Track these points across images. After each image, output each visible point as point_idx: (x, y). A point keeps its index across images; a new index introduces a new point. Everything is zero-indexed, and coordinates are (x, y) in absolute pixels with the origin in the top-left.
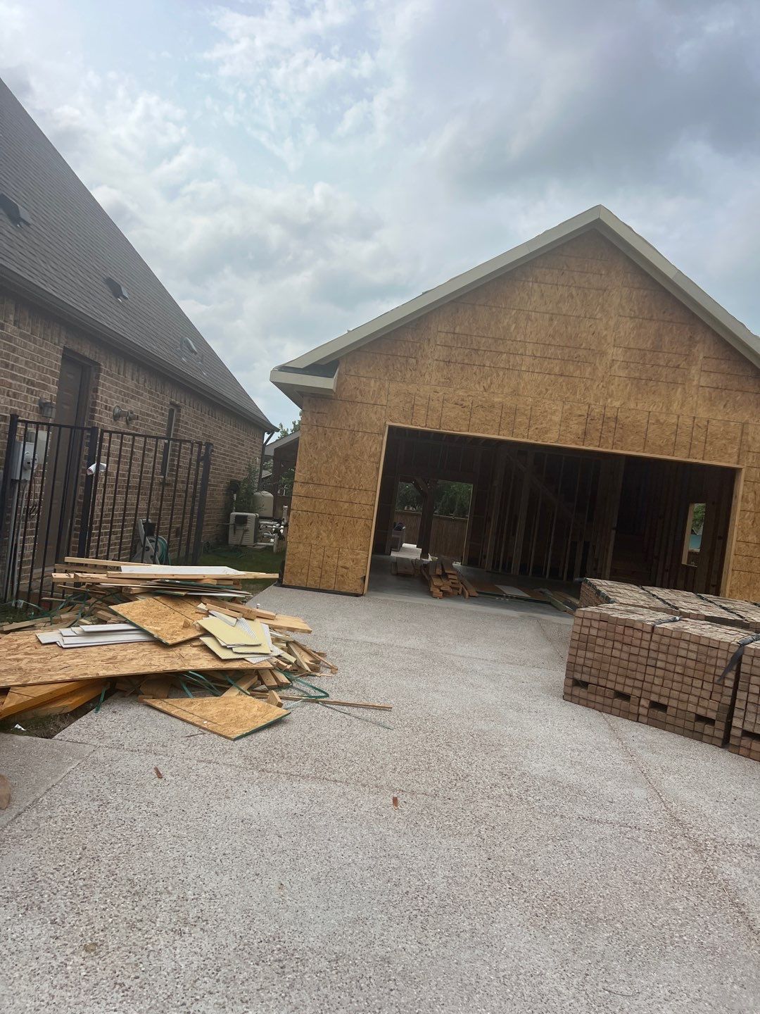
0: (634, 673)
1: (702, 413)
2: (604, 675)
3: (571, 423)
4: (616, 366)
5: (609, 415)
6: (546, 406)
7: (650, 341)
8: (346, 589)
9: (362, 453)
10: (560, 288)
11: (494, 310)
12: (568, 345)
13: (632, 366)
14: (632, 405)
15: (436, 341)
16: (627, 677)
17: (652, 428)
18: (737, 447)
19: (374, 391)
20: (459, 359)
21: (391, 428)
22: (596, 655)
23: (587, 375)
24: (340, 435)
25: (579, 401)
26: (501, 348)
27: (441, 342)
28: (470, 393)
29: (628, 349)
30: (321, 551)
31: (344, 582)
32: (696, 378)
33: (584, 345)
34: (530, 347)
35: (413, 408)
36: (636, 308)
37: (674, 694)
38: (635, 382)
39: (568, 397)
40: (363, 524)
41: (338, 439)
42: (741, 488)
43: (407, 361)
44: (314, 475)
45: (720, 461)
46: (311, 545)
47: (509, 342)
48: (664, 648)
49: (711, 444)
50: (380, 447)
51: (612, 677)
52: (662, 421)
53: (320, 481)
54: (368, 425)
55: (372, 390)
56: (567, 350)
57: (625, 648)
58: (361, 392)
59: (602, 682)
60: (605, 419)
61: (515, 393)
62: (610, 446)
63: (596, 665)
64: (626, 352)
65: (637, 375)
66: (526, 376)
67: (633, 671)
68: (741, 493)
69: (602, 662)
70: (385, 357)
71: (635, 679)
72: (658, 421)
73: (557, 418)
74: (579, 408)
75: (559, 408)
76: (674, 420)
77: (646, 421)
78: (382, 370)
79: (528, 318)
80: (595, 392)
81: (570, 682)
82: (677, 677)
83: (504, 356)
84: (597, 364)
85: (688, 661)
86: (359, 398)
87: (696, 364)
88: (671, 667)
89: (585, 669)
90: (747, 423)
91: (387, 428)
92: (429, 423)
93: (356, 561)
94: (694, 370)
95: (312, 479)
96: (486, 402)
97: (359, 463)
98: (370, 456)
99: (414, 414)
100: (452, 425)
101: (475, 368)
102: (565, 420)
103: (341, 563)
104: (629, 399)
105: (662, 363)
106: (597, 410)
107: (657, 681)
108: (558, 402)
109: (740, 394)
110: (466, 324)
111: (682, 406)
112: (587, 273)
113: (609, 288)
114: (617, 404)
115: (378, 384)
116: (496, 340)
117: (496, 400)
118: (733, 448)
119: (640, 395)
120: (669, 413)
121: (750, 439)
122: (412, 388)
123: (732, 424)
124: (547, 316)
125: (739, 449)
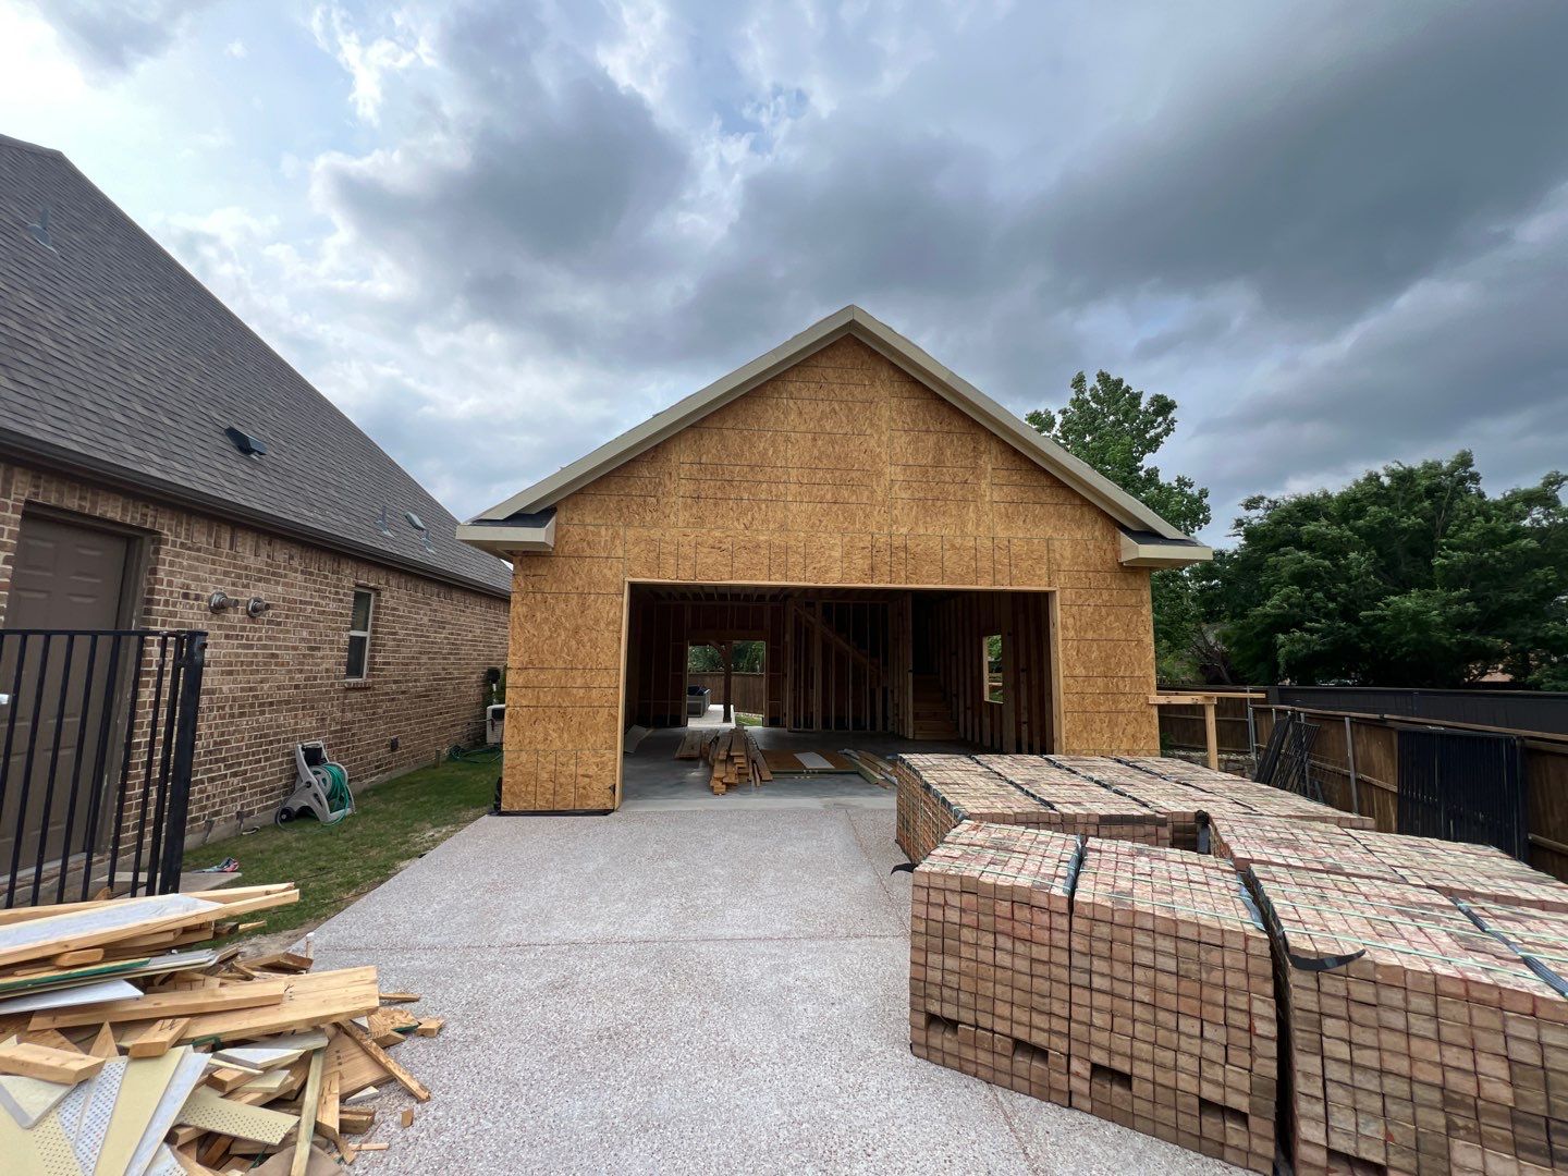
0: (1047, 1001)
1: (1001, 532)
2: (987, 1005)
3: (854, 557)
4: (897, 487)
5: (896, 544)
6: (822, 540)
7: (931, 456)
8: (592, 804)
9: (597, 621)
10: (820, 403)
11: (745, 433)
12: (839, 466)
13: (914, 485)
14: (922, 531)
15: (679, 474)
16: (1032, 1009)
17: (948, 554)
18: (1045, 567)
19: (606, 541)
20: (710, 493)
21: (633, 586)
22: (964, 964)
23: (865, 500)
24: (566, 601)
25: (860, 531)
26: (760, 477)
27: (686, 475)
28: (728, 533)
29: (907, 466)
30: (552, 757)
31: (586, 797)
32: (988, 494)
33: (856, 466)
34: (794, 472)
35: (658, 558)
36: (909, 420)
37: (1143, 1049)
38: (921, 503)
39: (846, 528)
40: (606, 713)
41: (563, 606)
42: (1058, 614)
43: (645, 501)
44: (533, 657)
45: (1030, 585)
46: (536, 751)
47: (769, 469)
48: (1102, 948)
49: (1016, 566)
50: (619, 612)
51: (1003, 1009)
52: (958, 546)
53: (543, 662)
54: (602, 585)
55: (603, 540)
56: (837, 474)
57: (1020, 948)
58: (588, 543)
59: (985, 1021)
60: (893, 550)
61: (783, 527)
62: (903, 580)
63: (967, 984)
64: (905, 470)
65: (922, 495)
66: (794, 507)
67: (1043, 996)
68: (1059, 619)
69: (978, 978)
70: (617, 498)
71: (1051, 1014)
72: (953, 546)
73: (837, 554)
74: (861, 540)
75: (837, 541)
76: (972, 543)
77: (940, 546)
78: (613, 514)
79: (787, 440)
80: (877, 519)
81: (921, 1020)
82: (1139, 1011)
83: (764, 485)
84: (875, 487)
85: (1159, 975)
86: (588, 552)
87: (985, 478)
88: (1126, 990)
89: (947, 993)
90: (1050, 538)
91: (626, 586)
92: (681, 574)
93: (601, 766)
94: (984, 484)
95: (531, 662)
96: (750, 542)
97: (594, 634)
98: (608, 624)
99: (661, 565)
100: (711, 574)
101: (731, 502)
102: (847, 555)
103: (580, 771)
104: (917, 524)
105: (947, 479)
106: (882, 540)
107: (1098, 1019)
108: (835, 535)
109: (1038, 506)
110: (714, 451)
111: (978, 525)
112: (848, 384)
113: (876, 399)
114: (904, 530)
115: (610, 532)
116: (752, 467)
117: (761, 538)
118: (1040, 569)
119: (928, 519)
120: (964, 535)
121: (1058, 556)
122: (656, 533)
123: (1036, 541)
124: (810, 436)
125: (1048, 569)
